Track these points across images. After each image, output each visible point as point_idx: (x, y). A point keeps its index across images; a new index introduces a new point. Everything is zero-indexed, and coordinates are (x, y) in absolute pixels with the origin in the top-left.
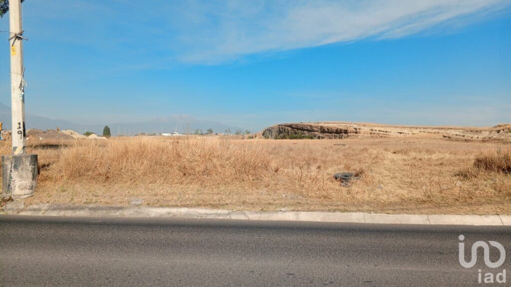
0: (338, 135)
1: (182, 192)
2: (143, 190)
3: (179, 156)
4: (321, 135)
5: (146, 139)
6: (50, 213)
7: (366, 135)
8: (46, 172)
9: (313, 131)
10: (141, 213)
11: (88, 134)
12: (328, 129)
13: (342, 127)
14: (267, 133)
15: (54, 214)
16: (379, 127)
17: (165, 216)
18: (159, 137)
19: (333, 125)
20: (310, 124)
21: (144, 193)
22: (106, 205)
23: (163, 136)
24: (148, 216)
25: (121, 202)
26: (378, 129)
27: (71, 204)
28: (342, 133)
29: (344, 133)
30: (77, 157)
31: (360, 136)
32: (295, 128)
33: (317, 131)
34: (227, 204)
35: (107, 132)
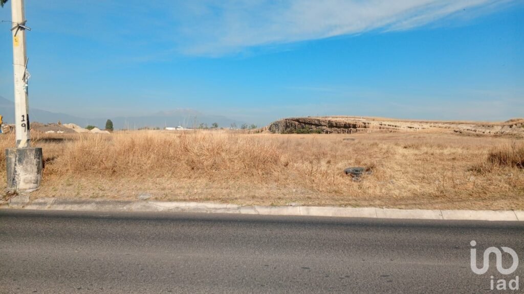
0: (347, 130)
1: (190, 186)
2: (150, 184)
3: (186, 150)
4: (329, 130)
5: (151, 133)
6: (55, 207)
7: (375, 130)
8: (51, 166)
9: (321, 125)
10: (148, 207)
11: (90, 128)
12: (336, 124)
13: (350, 121)
14: (273, 128)
15: (60, 208)
16: (388, 121)
17: (173, 211)
18: (163, 131)
19: (342, 120)
20: (318, 118)
21: (152, 187)
22: (113, 200)
23: (167, 130)
24: (156, 211)
25: (128, 197)
26: (387, 123)
27: (77, 199)
28: (350, 127)
29: (353, 127)
30: (82, 149)
31: (369, 130)
32: (302, 123)
33: (324, 126)
34: (236, 199)
35: (109, 126)
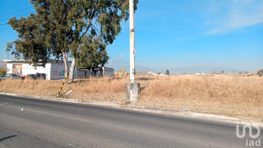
1: (210, 106)
2: (189, 103)
3: (208, 86)
5: (188, 76)
6: (145, 110)
8: (143, 91)
10: (188, 115)
11: (159, 73)
14: (260, 73)
15: (147, 111)
17: (201, 118)
18: (193, 75)
21: (189, 104)
22: (171, 109)
23: (196, 74)
24: (192, 117)
25: (178, 108)
27: (154, 107)
30: (157, 83)
35: (168, 73)
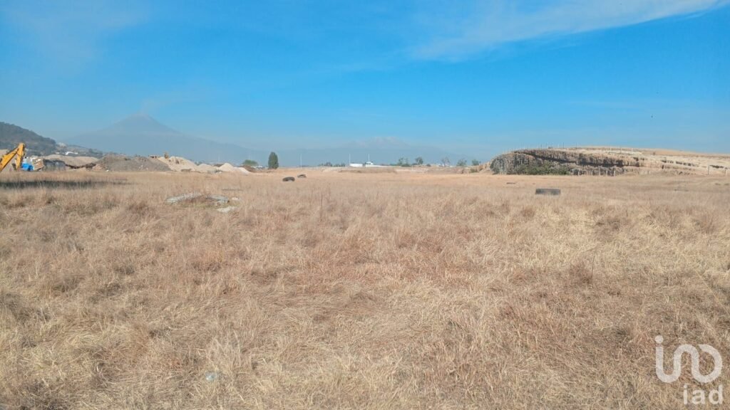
0: (607, 169)
4: (580, 168)
7: (654, 170)
9: (568, 161)
12: (591, 159)
13: (614, 155)
14: (496, 166)
16: (677, 155)
19: (600, 153)
20: (564, 150)
26: (675, 159)
28: (613, 165)
29: (618, 165)
31: (643, 171)
32: (539, 157)
33: (573, 162)
35: (273, 162)
